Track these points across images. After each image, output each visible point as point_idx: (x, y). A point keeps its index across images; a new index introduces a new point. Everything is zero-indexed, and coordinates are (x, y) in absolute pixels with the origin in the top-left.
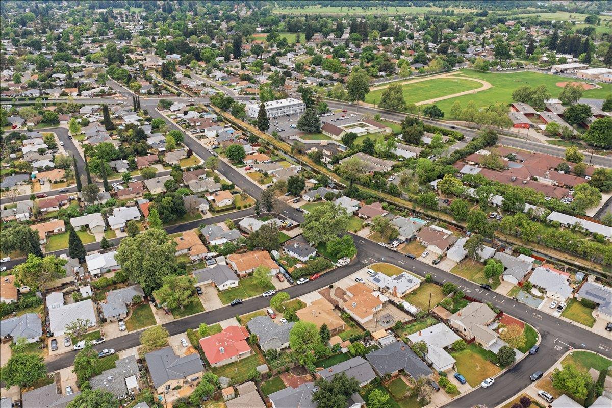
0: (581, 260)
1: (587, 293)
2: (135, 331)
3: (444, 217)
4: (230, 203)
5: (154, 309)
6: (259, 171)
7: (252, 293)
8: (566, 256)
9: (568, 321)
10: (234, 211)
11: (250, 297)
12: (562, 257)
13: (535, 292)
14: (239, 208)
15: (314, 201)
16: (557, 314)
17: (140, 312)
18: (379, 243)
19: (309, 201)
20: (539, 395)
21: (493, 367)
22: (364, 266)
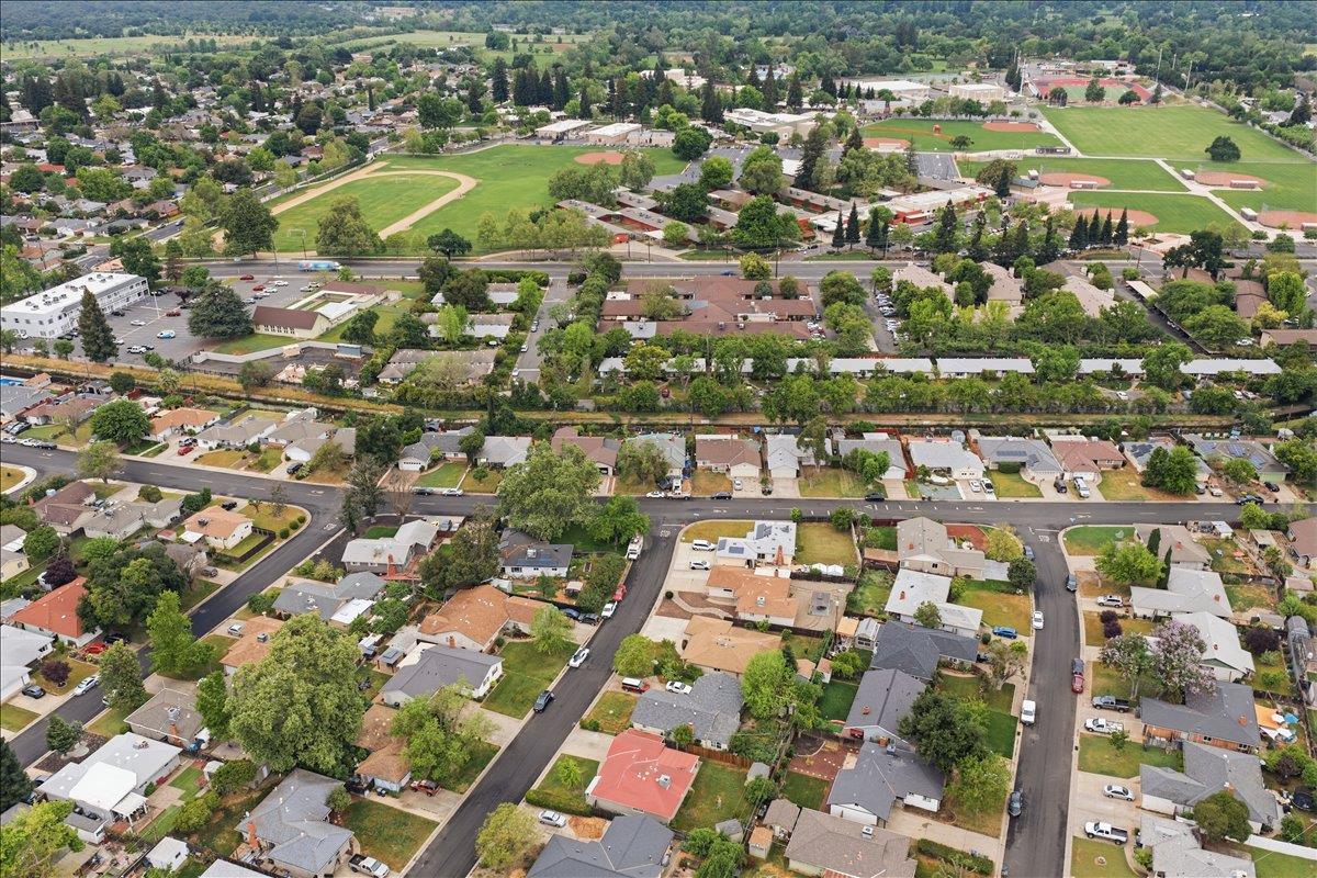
0: (930, 417)
1: (999, 453)
2: (411, 863)
3: (683, 420)
4: (249, 531)
5: (388, 801)
6: (219, 446)
7: (547, 672)
8: (906, 417)
9: (1013, 500)
10: (277, 544)
11: (551, 681)
12: (900, 420)
13: (935, 478)
14: (285, 535)
15: (430, 467)
16: (991, 498)
17: (367, 823)
18: (649, 495)
19: (422, 469)
20: (1101, 604)
21: (1017, 598)
22: (671, 542)
